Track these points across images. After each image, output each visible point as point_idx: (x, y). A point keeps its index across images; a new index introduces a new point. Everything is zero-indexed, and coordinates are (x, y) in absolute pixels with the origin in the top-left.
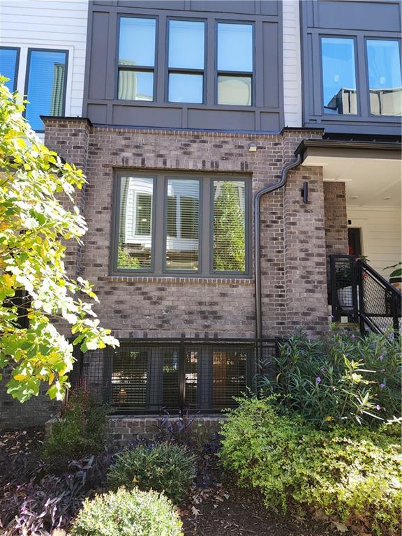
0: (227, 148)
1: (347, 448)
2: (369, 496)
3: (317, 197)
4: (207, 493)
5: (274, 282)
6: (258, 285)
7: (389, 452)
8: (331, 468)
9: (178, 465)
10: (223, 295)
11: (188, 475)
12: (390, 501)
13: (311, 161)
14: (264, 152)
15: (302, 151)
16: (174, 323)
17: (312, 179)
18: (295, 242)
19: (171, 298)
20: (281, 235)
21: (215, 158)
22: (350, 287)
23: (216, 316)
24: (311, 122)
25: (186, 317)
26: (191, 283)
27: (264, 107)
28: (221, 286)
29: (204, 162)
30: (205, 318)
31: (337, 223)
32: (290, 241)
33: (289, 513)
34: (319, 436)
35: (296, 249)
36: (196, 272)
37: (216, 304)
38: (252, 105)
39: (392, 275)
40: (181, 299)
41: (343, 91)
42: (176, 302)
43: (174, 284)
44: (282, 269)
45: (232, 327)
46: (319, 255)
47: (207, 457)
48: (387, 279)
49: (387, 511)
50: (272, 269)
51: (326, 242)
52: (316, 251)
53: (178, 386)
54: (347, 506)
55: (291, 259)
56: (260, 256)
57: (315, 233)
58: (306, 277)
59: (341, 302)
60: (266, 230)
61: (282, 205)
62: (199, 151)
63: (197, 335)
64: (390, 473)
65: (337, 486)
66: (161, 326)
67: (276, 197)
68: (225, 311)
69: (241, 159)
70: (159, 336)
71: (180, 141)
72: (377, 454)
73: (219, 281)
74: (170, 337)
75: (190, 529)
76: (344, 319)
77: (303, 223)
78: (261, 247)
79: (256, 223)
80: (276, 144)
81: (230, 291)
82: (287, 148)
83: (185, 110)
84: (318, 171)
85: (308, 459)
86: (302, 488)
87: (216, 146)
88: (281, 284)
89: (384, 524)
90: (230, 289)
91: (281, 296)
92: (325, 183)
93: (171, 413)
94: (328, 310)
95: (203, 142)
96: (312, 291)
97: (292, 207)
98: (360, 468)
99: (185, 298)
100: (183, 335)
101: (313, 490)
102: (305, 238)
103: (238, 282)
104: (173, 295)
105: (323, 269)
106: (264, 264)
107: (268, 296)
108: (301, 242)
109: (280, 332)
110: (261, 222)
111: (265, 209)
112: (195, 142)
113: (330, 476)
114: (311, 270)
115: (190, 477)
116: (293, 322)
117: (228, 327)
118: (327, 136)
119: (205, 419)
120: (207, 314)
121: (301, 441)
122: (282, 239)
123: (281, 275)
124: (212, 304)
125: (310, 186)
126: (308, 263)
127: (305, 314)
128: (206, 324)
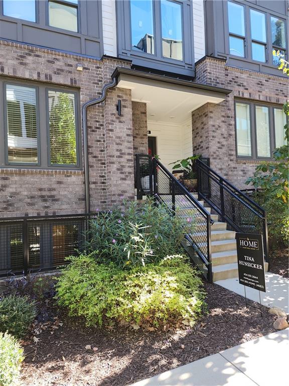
0: (59, 64)
1: (141, 278)
2: (152, 305)
3: (128, 112)
4: (46, 325)
5: (98, 173)
6: (87, 175)
7: (164, 277)
8: (130, 293)
9: (21, 311)
10: (60, 183)
11: (29, 316)
12: (164, 305)
13: (123, 84)
14: (88, 72)
15: (117, 75)
16: (18, 205)
17: (124, 98)
18: (113, 143)
19: (14, 186)
20: (103, 138)
21: (49, 72)
22: (148, 176)
23: (54, 199)
24: (123, 54)
25: (29, 201)
26: (32, 173)
27: (87, 35)
28: (57, 175)
29: (39, 74)
30: (45, 201)
31: (142, 132)
32: (110, 143)
33: (103, 325)
34: (123, 274)
35: (113, 149)
36: (37, 165)
37: (54, 189)
38: (78, 32)
39: (174, 168)
40: (24, 186)
41: (147, 36)
42: (19, 189)
43: (16, 174)
44: (104, 164)
45: (68, 206)
46: (129, 154)
47: (47, 301)
48: (171, 171)
49: (162, 312)
50: (97, 163)
51: (134, 145)
52: (127, 151)
53: (22, 253)
54: (139, 314)
55: (110, 156)
56: (88, 153)
57: (126, 138)
58: (120, 169)
59: (143, 186)
60: (92, 134)
61: (103, 116)
62: (34, 63)
63: (38, 214)
64: (164, 289)
65: (133, 303)
66: (6, 209)
67: (98, 109)
68: (62, 195)
69: (70, 76)
70: (5, 217)
71: (16, 52)
72: (157, 279)
73: (56, 172)
74: (15, 216)
75: (32, 353)
76: (145, 198)
77: (118, 130)
78: (88, 147)
79: (84, 129)
80: (98, 68)
81: (65, 179)
82: (106, 72)
83: (20, 25)
84: (128, 92)
85: (116, 289)
86: (112, 308)
87: (49, 61)
88: (103, 174)
89: (160, 319)
90: (65, 178)
91: (103, 183)
92: (133, 102)
93: (17, 274)
94: (135, 192)
95: (38, 56)
96: (124, 179)
97: (110, 118)
98: (147, 289)
99: (27, 186)
100: (27, 214)
101: (118, 308)
102: (119, 142)
103: (71, 173)
104: (15, 184)
105: (132, 164)
106: (91, 160)
107: (94, 183)
108: (117, 144)
109: (102, 208)
110: (88, 127)
111: (90, 117)
112: (30, 55)
113: (130, 297)
114: (124, 164)
115: (31, 317)
116: (112, 201)
117: (64, 207)
118: (134, 67)
119: (45, 275)
120: (46, 198)
121: (112, 279)
122: (104, 141)
123: (103, 168)
124: (50, 190)
125: (123, 103)
126: (122, 160)
127: (120, 195)
128: (45, 205)
